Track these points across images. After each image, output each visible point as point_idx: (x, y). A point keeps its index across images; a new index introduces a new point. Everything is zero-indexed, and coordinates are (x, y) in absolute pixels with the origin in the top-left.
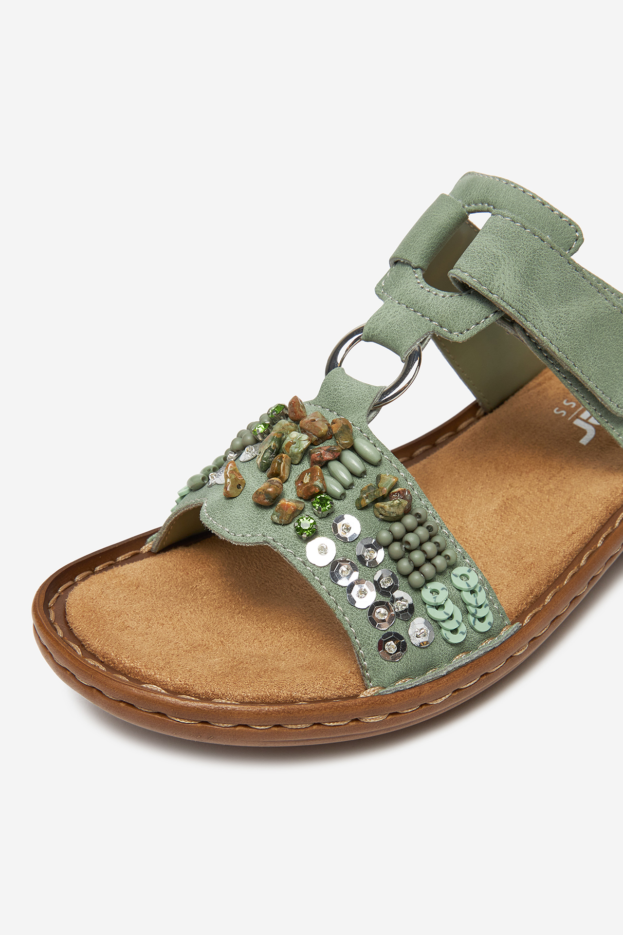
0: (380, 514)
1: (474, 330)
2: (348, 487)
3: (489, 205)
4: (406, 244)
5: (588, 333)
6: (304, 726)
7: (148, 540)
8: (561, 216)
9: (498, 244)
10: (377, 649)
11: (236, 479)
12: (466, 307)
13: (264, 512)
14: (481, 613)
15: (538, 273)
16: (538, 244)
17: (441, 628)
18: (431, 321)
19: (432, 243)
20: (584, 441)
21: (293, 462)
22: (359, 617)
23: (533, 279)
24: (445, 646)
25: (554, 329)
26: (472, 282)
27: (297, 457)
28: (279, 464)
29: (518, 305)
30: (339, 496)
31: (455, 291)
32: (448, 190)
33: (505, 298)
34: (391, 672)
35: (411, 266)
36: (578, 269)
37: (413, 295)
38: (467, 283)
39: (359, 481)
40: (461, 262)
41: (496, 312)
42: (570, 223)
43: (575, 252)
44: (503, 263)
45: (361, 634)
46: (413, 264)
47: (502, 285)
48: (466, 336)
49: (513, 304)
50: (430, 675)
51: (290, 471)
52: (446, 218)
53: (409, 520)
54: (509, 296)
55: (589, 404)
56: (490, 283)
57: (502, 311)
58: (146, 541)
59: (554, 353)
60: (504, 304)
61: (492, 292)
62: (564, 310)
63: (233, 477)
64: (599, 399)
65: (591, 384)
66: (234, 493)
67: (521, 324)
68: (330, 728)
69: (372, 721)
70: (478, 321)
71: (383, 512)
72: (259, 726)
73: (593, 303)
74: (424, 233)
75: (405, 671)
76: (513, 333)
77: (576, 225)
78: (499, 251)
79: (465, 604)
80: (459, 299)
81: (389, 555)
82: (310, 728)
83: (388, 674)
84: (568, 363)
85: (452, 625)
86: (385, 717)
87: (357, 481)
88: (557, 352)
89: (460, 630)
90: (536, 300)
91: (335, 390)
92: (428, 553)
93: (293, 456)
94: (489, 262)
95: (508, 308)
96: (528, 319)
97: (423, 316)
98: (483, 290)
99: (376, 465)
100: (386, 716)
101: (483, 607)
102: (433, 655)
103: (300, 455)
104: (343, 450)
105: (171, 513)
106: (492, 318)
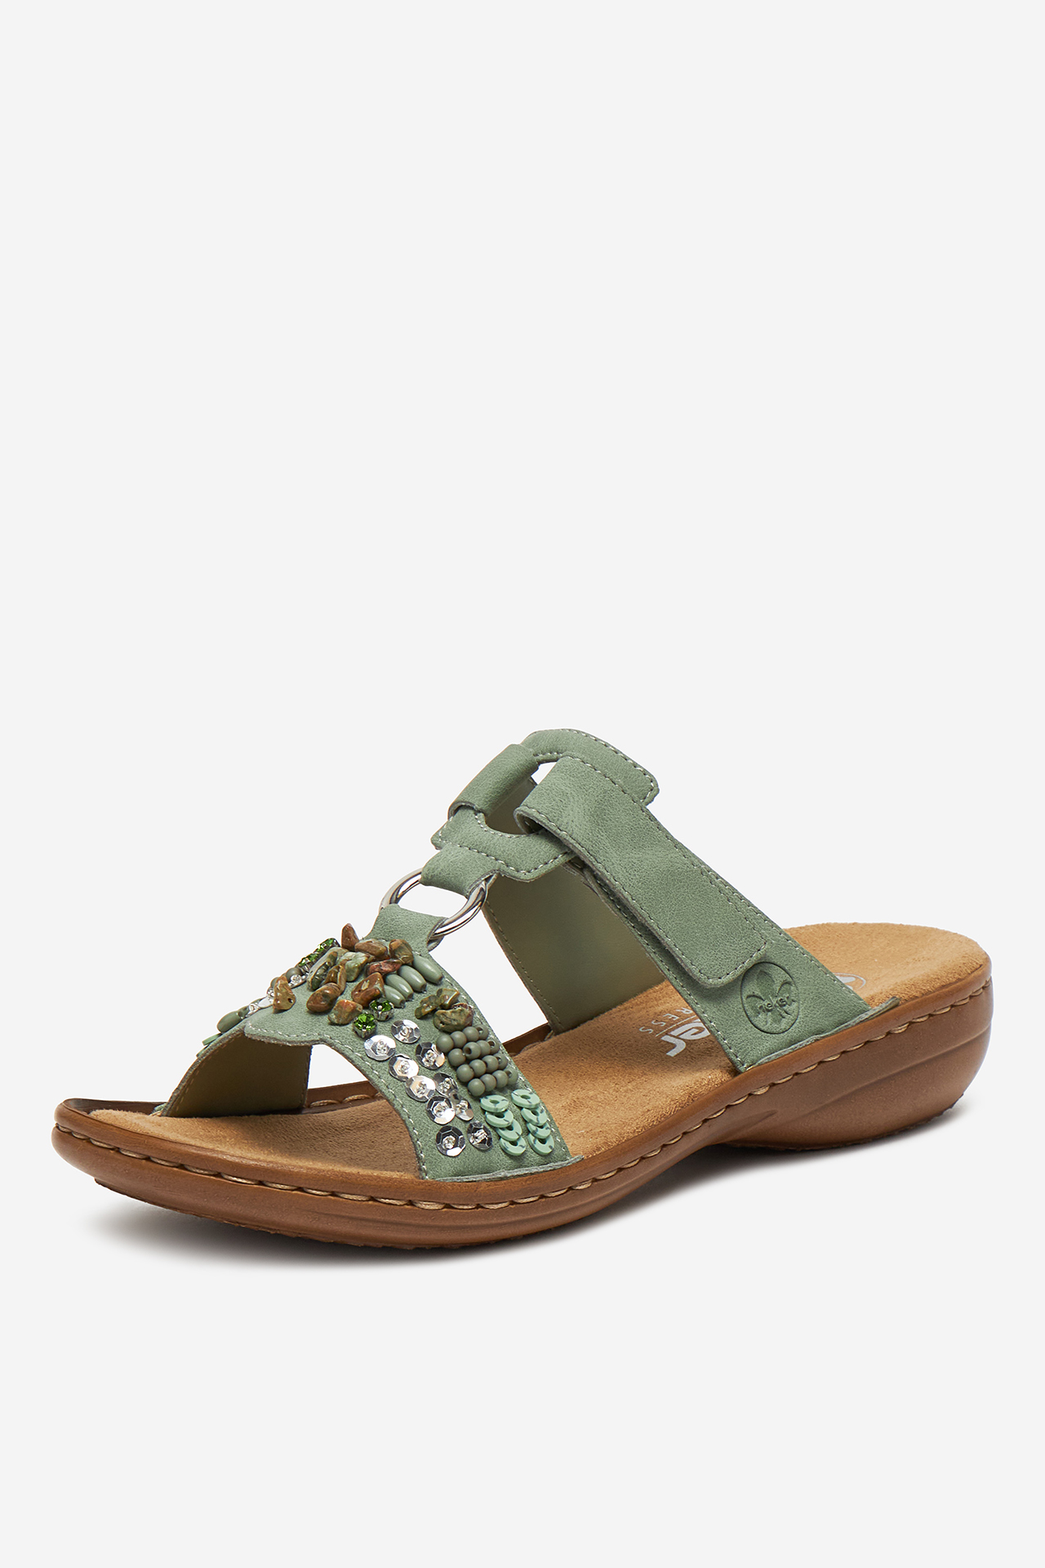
0: (441, 1023)
1: (542, 869)
2: (409, 998)
3: (558, 753)
4: (469, 789)
5: (665, 886)
6: (359, 1198)
7: (156, 1108)
8: (635, 765)
9: (567, 782)
10: (435, 1142)
11: (287, 993)
12: (534, 845)
13: (320, 1017)
14: (542, 1133)
15: (609, 814)
16: (609, 786)
17: (500, 1137)
18: (496, 860)
19: (497, 788)
20: (672, 1053)
21: (349, 980)
22: (418, 1109)
23: (603, 819)
24: (503, 1156)
25: (627, 874)
26: (541, 819)
27: (354, 972)
28: (336, 974)
29: (588, 844)
30: (399, 1002)
31: (518, 832)
32: (518, 740)
33: (574, 836)
34: (448, 1167)
35: (473, 809)
36: (652, 818)
37: (476, 837)
38: (534, 819)
39: (419, 995)
40: (528, 800)
41: (566, 853)
42: (645, 773)
43: (650, 802)
44: (572, 800)
45: (420, 1125)
46: (476, 806)
47: (570, 822)
48: (534, 875)
49: (583, 842)
50: (485, 1176)
51: (346, 987)
52: (514, 764)
53: (470, 1031)
54: (579, 833)
55: (668, 970)
56: (558, 820)
57: (572, 851)
58: (153, 1109)
59: (627, 899)
60: (572, 841)
61: (561, 828)
62: (636, 856)
63: (284, 991)
64: (678, 960)
65: (668, 941)
66: (285, 1005)
67: (591, 866)
68: (385, 1205)
69: (427, 1207)
70: (546, 861)
71: (444, 1020)
72: (316, 1190)
73: (669, 856)
74: (490, 777)
75: (462, 1169)
76: (583, 879)
77: (650, 775)
78: (567, 788)
79: (526, 1121)
80: (527, 839)
81: (449, 1062)
82: (366, 1202)
83: (445, 1168)
84: (643, 913)
85: (511, 1135)
86: (440, 1207)
87: (416, 996)
88: (630, 899)
89: (519, 1143)
90: (607, 841)
91: (393, 920)
92: (489, 1065)
93: (350, 970)
94: (557, 799)
95: (577, 845)
96: (598, 860)
97: (487, 856)
98: (552, 826)
99: (435, 983)
100: (442, 1206)
101: (544, 1129)
102: (491, 1162)
103: (356, 970)
104: (403, 965)
105: (196, 1058)
106: (561, 859)
